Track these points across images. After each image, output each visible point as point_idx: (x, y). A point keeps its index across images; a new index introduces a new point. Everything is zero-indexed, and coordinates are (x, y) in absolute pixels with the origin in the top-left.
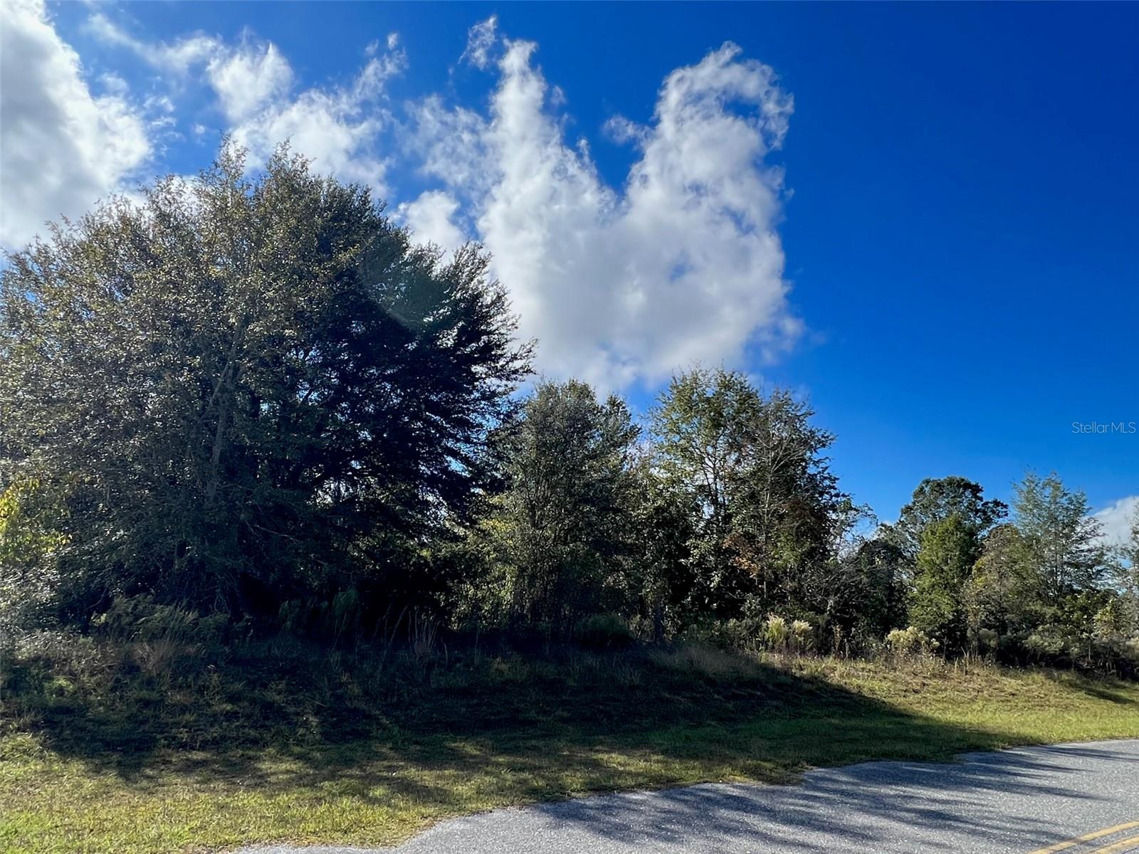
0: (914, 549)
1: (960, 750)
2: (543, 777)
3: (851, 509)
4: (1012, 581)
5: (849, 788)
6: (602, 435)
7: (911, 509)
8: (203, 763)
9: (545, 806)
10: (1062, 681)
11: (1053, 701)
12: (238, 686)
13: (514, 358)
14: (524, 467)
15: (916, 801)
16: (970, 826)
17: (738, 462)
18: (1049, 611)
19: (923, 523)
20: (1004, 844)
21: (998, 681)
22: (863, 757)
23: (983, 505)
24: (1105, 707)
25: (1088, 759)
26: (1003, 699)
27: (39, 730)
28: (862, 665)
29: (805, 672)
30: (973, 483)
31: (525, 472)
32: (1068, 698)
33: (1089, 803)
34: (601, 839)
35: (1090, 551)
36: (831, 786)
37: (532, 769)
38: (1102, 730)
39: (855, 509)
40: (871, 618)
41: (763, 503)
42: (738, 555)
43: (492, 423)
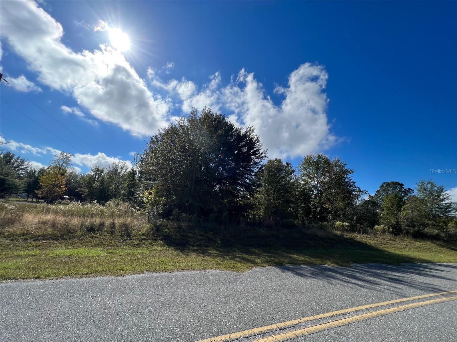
0: (380, 203)
1: (402, 262)
2: (277, 260)
3: (361, 191)
4: (416, 213)
5: (366, 269)
6: (284, 172)
7: (379, 191)
8: (197, 250)
9: (279, 267)
10: (437, 244)
11: (434, 250)
12: (202, 233)
13: (262, 154)
14: (265, 181)
15: (389, 275)
16: (409, 284)
17: (324, 178)
18: (430, 222)
19: (383, 195)
20: (422, 290)
21: (413, 243)
22: (369, 261)
23: (404, 190)
24: (454, 253)
25: (450, 268)
26: (415, 248)
27: (163, 240)
28: (366, 236)
29: (348, 237)
30: (401, 183)
31: (265, 182)
32: (440, 249)
33: (452, 282)
34: (296, 276)
35: (446, 204)
36: (360, 268)
37: (274, 257)
38: (454, 260)
39: (362, 191)
40: (368, 222)
41: (332, 190)
42: (325, 204)
43: (256, 170)
